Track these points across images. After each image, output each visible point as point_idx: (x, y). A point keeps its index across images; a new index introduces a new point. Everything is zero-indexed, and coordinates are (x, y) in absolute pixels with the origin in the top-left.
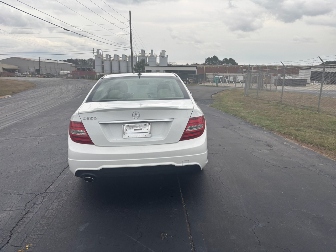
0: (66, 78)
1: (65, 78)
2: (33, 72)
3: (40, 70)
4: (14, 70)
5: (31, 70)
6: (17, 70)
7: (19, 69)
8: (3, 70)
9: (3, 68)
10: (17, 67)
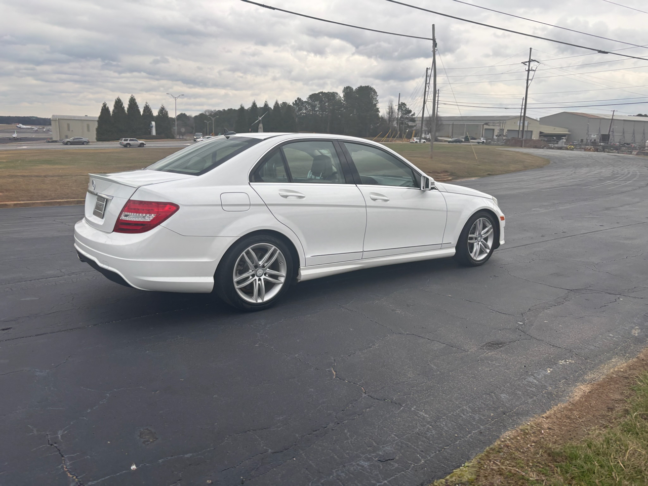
0: (637, 154)
1: (635, 153)
2: (595, 140)
3: (611, 137)
4: (559, 137)
5: (592, 136)
6: (564, 135)
7: (569, 135)
8: (540, 136)
9: (541, 133)
10: (567, 130)
